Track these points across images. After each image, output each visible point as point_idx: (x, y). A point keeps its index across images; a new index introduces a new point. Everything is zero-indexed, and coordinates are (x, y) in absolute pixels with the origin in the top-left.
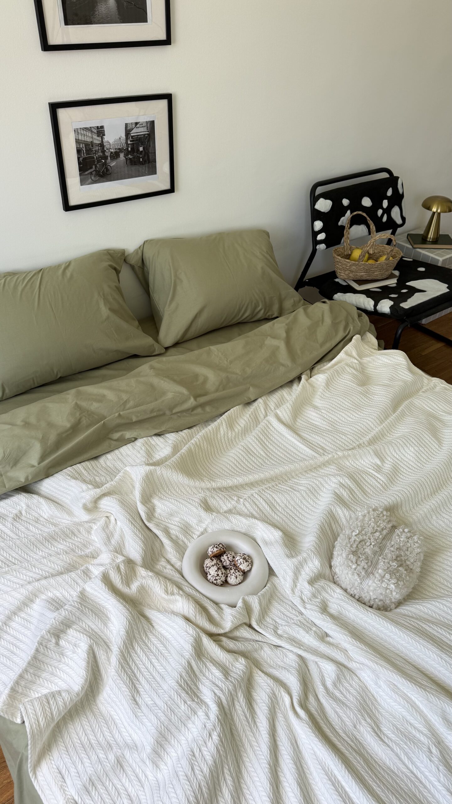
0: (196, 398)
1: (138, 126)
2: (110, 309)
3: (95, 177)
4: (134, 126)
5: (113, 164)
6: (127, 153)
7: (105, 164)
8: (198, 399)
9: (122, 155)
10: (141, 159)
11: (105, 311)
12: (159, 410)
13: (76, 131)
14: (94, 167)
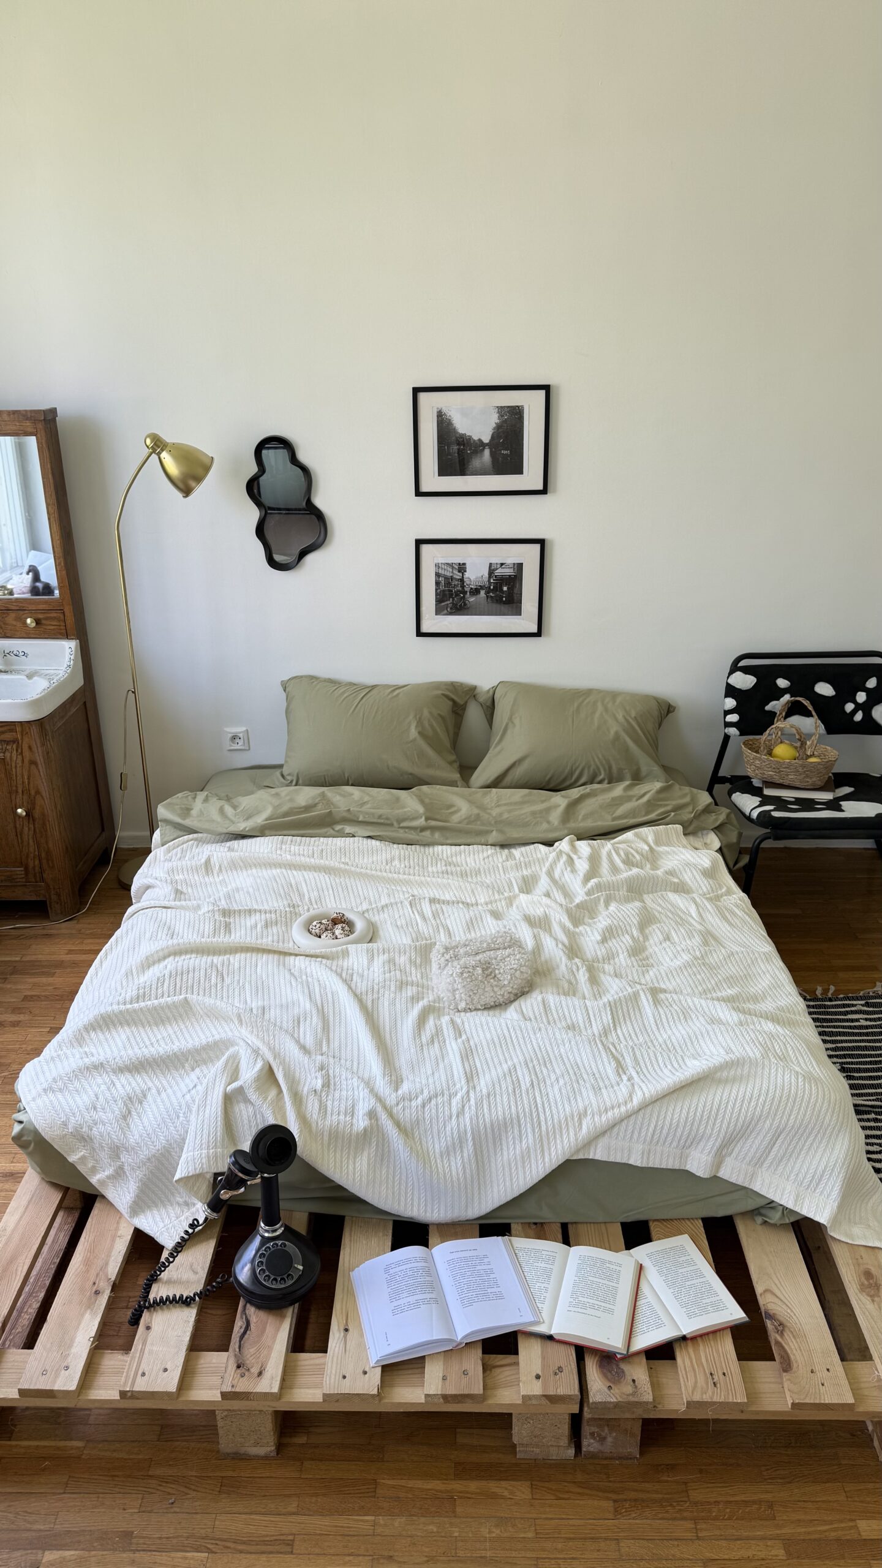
0: (427, 819)
1: (503, 566)
2: (419, 733)
3: (451, 609)
4: (499, 566)
5: (472, 599)
6: (488, 592)
7: (464, 597)
8: (429, 821)
9: (483, 593)
10: (504, 599)
11: (413, 733)
12: (387, 819)
13: (437, 566)
14: (451, 599)
